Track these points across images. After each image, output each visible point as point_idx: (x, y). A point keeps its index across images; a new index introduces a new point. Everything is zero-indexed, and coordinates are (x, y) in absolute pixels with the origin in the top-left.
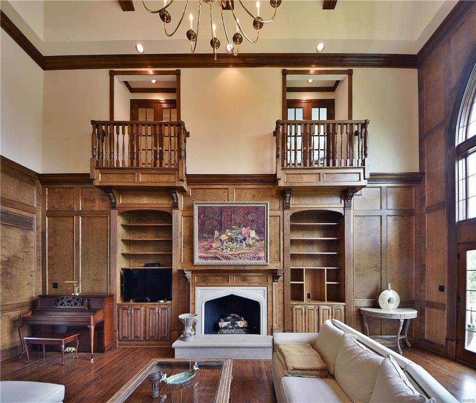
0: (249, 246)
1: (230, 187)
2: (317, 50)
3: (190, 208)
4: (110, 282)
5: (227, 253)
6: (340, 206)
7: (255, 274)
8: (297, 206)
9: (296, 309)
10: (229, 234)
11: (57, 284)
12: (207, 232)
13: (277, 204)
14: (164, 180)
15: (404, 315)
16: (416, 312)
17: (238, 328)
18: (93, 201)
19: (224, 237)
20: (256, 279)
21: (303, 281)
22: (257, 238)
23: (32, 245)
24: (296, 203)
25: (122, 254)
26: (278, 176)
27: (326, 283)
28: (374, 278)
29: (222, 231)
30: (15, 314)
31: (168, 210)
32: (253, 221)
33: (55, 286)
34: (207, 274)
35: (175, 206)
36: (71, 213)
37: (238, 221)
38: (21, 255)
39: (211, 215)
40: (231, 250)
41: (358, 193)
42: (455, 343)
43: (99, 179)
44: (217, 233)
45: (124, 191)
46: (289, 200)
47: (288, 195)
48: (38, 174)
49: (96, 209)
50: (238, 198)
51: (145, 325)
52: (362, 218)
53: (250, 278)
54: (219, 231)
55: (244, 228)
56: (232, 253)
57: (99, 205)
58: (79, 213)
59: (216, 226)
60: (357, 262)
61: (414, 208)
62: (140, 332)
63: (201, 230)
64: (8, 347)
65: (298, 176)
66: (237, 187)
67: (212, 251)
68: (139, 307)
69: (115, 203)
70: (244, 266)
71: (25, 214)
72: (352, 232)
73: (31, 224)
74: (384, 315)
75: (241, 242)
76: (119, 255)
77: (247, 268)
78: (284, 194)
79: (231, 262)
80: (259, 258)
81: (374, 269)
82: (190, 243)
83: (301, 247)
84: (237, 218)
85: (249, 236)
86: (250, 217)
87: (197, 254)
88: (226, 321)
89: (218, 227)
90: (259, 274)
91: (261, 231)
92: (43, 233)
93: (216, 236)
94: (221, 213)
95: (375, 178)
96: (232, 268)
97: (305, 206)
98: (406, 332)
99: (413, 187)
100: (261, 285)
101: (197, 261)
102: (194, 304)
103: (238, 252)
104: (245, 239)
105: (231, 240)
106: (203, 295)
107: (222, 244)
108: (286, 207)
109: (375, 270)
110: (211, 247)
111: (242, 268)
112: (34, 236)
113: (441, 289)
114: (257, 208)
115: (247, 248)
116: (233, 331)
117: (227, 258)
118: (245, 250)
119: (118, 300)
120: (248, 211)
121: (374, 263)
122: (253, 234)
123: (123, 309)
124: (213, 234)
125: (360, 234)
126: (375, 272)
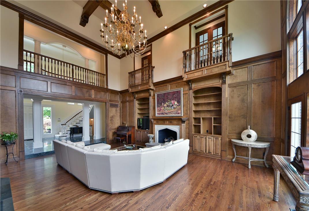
0: (174, 108)
1: (167, 84)
2: (203, 7)
3: (154, 95)
4: (133, 122)
5: (166, 111)
6: (219, 83)
7: (175, 120)
8: (196, 87)
9: (195, 137)
10: (167, 104)
12: (160, 104)
13: (187, 88)
15: (251, 145)
18: (131, 97)
19: (165, 105)
20: (175, 122)
21: (200, 124)
22: (178, 104)
23: (118, 112)
25: (138, 113)
26: (183, 77)
27: (213, 125)
28: (242, 122)
29: (164, 103)
30: (113, 131)
31: (148, 97)
32: (176, 97)
33: (123, 123)
34: (158, 120)
35: (150, 95)
36: (126, 102)
37: (170, 98)
38: (115, 115)
39: (161, 97)
41: (231, 74)
44: (163, 104)
45: (137, 92)
46: (191, 85)
47: (190, 83)
48: (119, 91)
49: (131, 99)
50: (169, 89)
51: (142, 137)
52: (234, 88)
53: (173, 122)
54: (163, 103)
55: (172, 101)
56: (168, 111)
57: (132, 98)
58: (128, 101)
60: (230, 113)
61: (275, 75)
62: (141, 140)
63: (158, 103)
64: (112, 140)
65: (193, 74)
66: (170, 83)
67: (161, 111)
68: (141, 131)
69: (135, 96)
71: (116, 103)
72: (227, 96)
73: (118, 106)
75: (171, 107)
77: (174, 118)
79: (168, 115)
80: (178, 113)
81: (242, 117)
82: (154, 108)
83: (204, 107)
84: (170, 97)
85: (174, 104)
86: (175, 96)
87: (156, 113)
89: (163, 101)
90: (176, 120)
91: (179, 102)
92: (121, 108)
93: (162, 105)
94: (164, 96)
96: (168, 118)
97: (199, 87)
98: (265, 158)
99: (275, 61)
100: (177, 125)
101: (157, 115)
102: (154, 131)
103: (170, 111)
104: (173, 105)
105: (168, 106)
106: (158, 128)
107: (165, 108)
108: (190, 89)
109: (243, 118)
110: (161, 109)
111: (172, 118)
112: (118, 109)
114: (177, 91)
115: (173, 109)
117: (166, 114)
118: (173, 110)
119: (136, 128)
120: (174, 93)
121: (242, 114)
122: (176, 103)
123: (137, 131)
125: (232, 97)
126: (243, 119)
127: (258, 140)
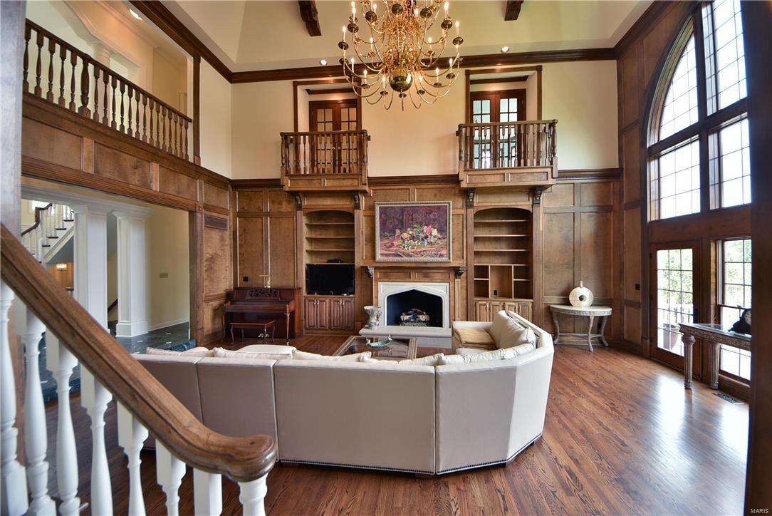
0: (430, 243)
1: (411, 187)
2: (502, 51)
3: (372, 208)
4: (296, 275)
5: (408, 250)
6: (527, 203)
7: (438, 271)
8: (481, 205)
9: (480, 305)
10: (411, 232)
11: (247, 278)
12: (388, 230)
13: (460, 202)
14: (347, 184)
15: (594, 312)
16: (610, 309)
17: (420, 321)
18: (280, 203)
19: (405, 235)
20: (438, 276)
21: (488, 278)
22: (439, 236)
23: (227, 243)
24: (480, 201)
25: (307, 251)
26: (460, 178)
27: (513, 280)
28: (566, 276)
29: (403, 229)
30: (215, 303)
31: (350, 211)
32: (434, 220)
33: (246, 279)
35: (357, 207)
36: (261, 214)
37: (420, 220)
38: (220, 253)
39: (393, 215)
40: (412, 248)
41: (547, 190)
42: (648, 341)
43: (288, 184)
44: (398, 232)
45: (308, 194)
46: (473, 199)
47: (471, 194)
48: (230, 180)
49: (283, 210)
50: (417, 199)
51: (330, 315)
52: (553, 215)
53: (431, 274)
54: (400, 229)
55: (426, 227)
56: (413, 250)
57: (286, 207)
58: (267, 214)
59: (397, 225)
60: (547, 259)
61: (612, 204)
62: (326, 322)
63: (383, 229)
64: (210, 332)
65: (481, 176)
66: (418, 187)
67: (393, 248)
68: (324, 299)
69: (301, 204)
70: (426, 263)
71: (222, 216)
72: (541, 229)
73: (226, 225)
74: (572, 311)
75: (423, 240)
76: (304, 252)
77: (428, 265)
78: (467, 193)
79: (413, 259)
80: (441, 256)
81: (566, 266)
82: (372, 240)
84: (419, 217)
85: (431, 234)
86: (431, 216)
87: (378, 251)
88: (407, 315)
89: (400, 226)
90: (441, 271)
91: (443, 230)
92: (235, 233)
93: (397, 234)
94: (403, 213)
95: (564, 175)
96: (414, 265)
97: (489, 204)
98: (603, 331)
99: (610, 182)
100: (443, 281)
101: (379, 258)
102: (377, 297)
103: (419, 250)
104: (426, 237)
105: (412, 238)
106: (386, 289)
107: (403, 243)
108: (469, 205)
109: (567, 268)
110: (393, 245)
111: (424, 265)
112: (228, 234)
113: (637, 287)
114: (439, 208)
115: (429, 246)
116: (414, 324)
117: (408, 255)
118: (426, 246)
119: (304, 293)
120: (430, 210)
121: (566, 261)
122: (435, 232)
123: (310, 301)
124: (395, 233)
125: (550, 231)
126: (567, 270)
127: (597, 303)
